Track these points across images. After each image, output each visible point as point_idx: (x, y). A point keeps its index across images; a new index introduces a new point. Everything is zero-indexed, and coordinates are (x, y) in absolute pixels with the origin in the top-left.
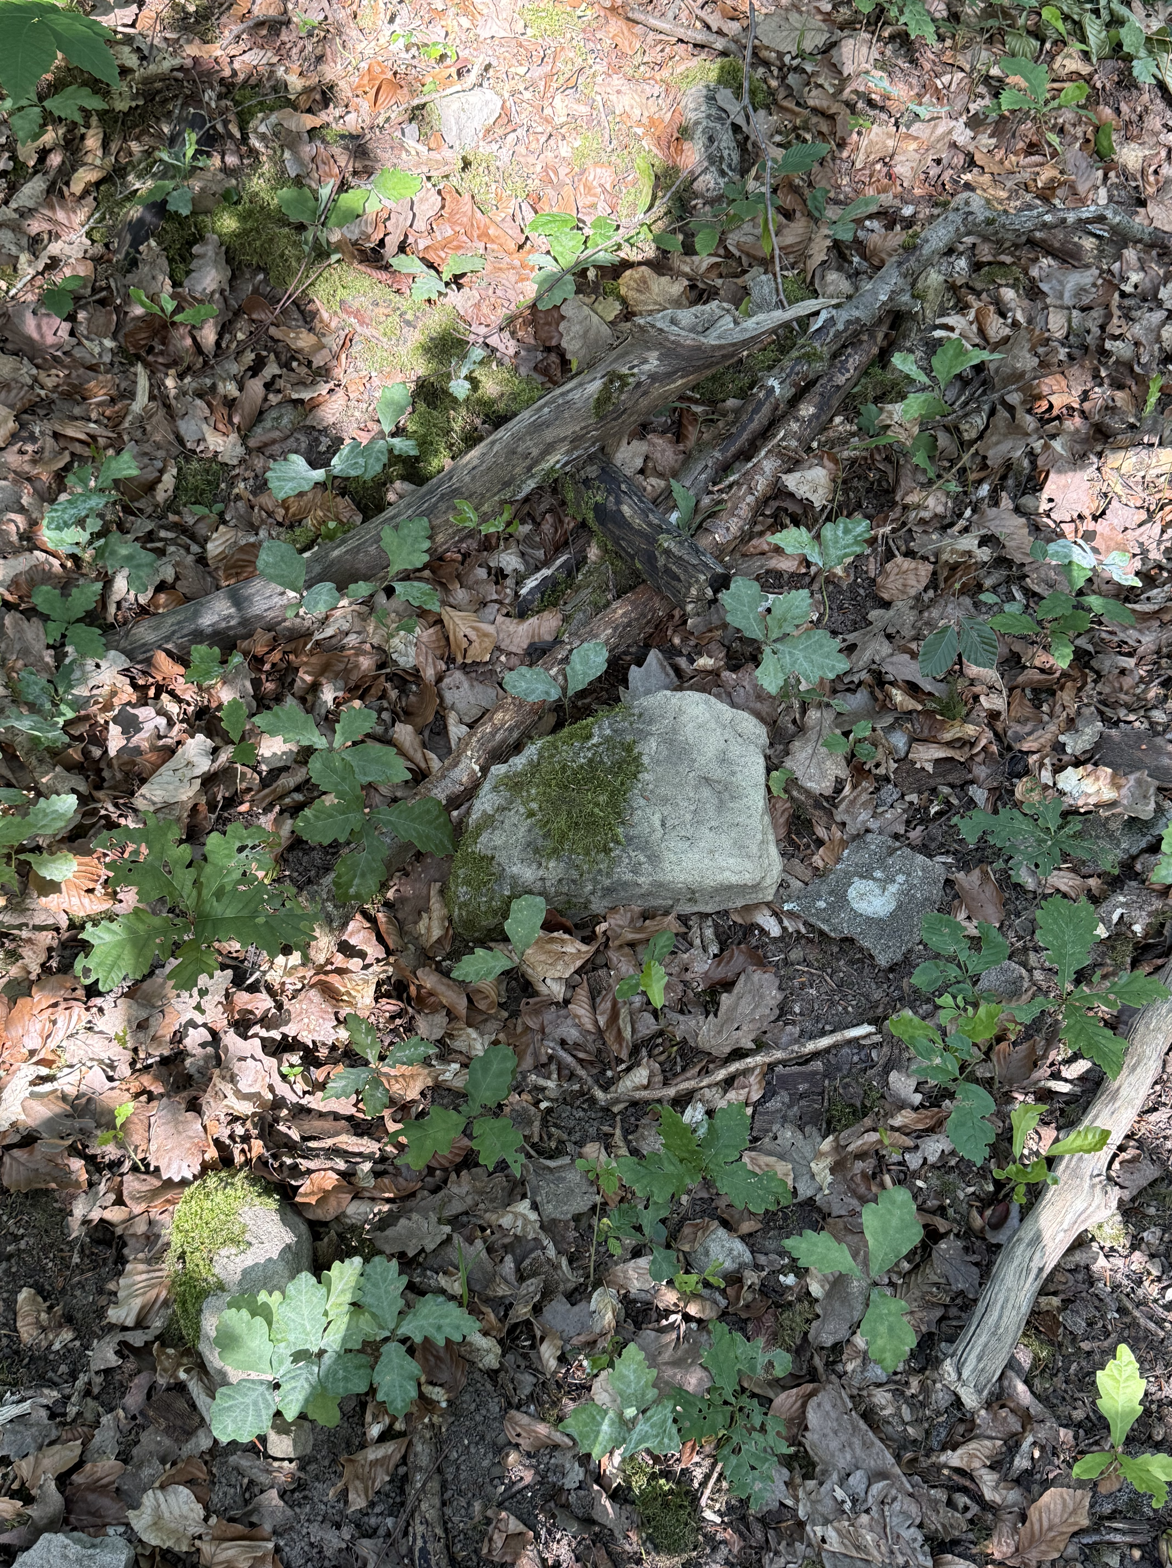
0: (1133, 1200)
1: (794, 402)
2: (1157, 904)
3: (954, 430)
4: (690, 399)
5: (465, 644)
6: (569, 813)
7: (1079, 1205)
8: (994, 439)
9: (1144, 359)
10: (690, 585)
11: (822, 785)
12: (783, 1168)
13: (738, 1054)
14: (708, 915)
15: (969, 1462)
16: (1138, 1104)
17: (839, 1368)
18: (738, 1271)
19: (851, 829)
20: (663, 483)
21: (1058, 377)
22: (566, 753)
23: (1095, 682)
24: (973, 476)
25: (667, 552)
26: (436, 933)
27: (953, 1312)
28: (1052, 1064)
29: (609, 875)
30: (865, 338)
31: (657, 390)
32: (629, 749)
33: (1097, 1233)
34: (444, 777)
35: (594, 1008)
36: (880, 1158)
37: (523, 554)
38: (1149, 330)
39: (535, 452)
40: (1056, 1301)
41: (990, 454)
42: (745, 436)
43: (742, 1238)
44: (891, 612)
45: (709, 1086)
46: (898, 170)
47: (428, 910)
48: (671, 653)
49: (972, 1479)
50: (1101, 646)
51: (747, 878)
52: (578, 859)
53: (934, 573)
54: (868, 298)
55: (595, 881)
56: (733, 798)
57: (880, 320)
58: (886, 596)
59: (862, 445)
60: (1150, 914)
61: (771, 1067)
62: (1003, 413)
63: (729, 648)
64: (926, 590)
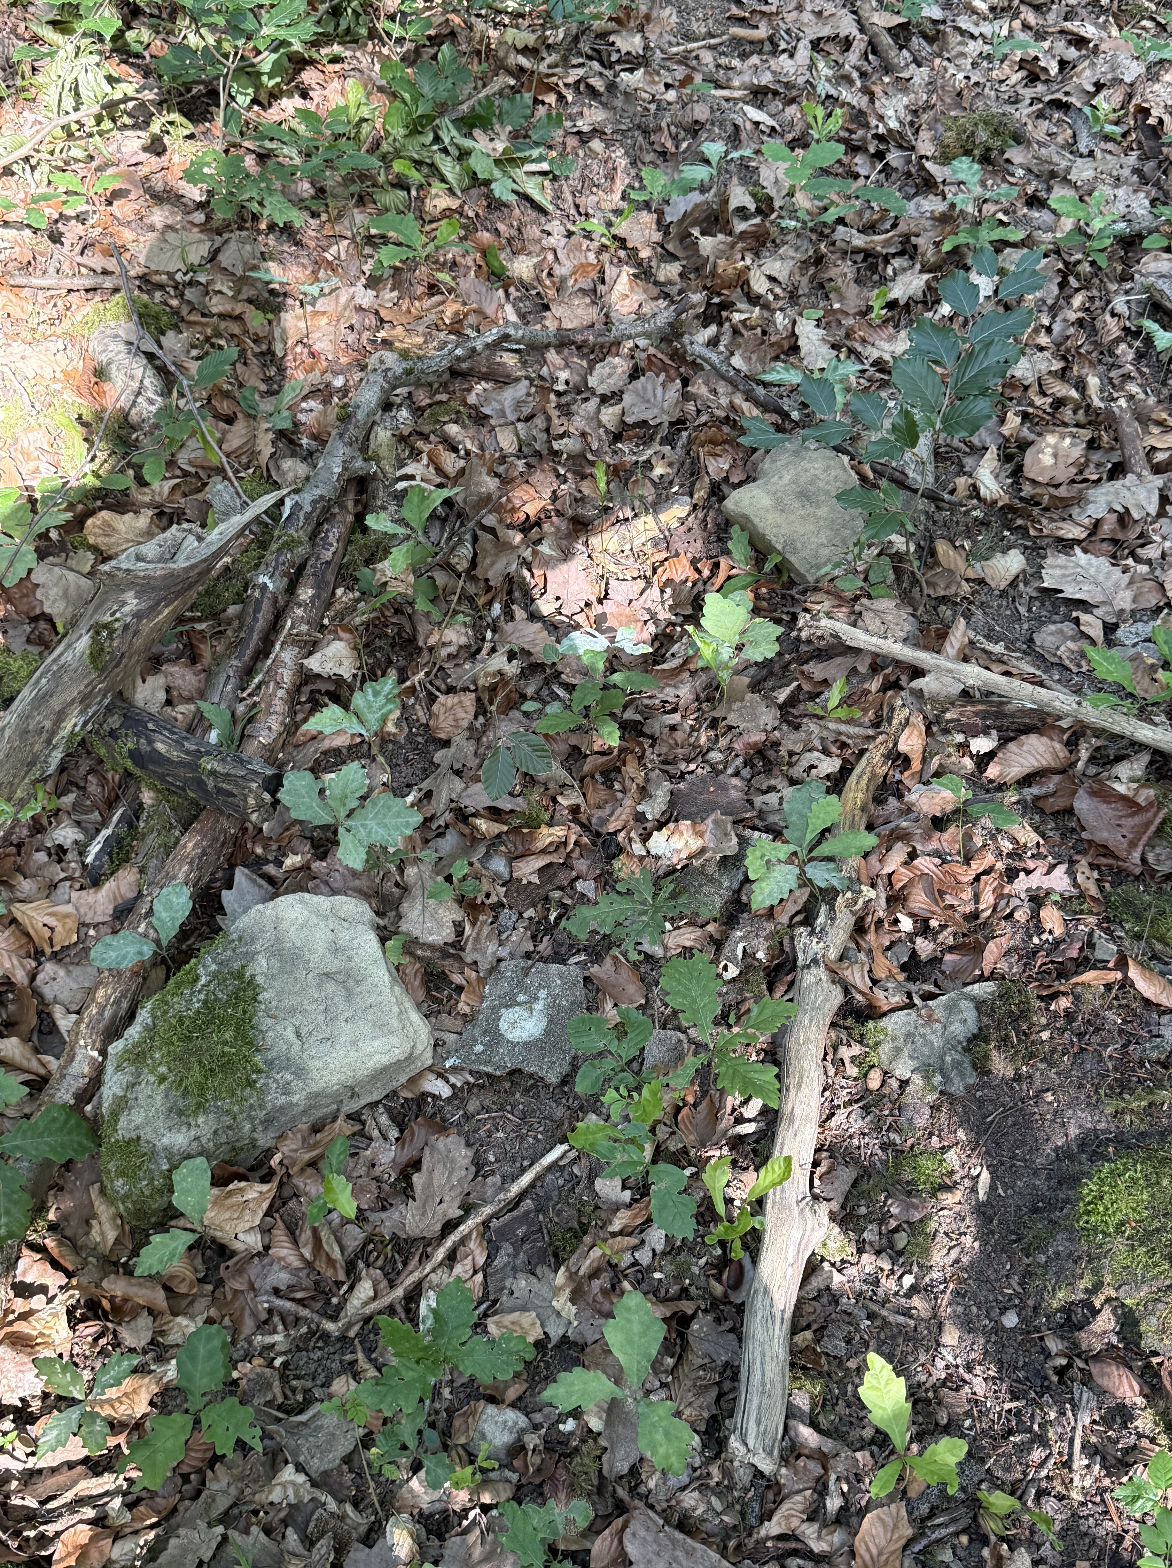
0: (843, 1207)
1: (292, 588)
2: (769, 927)
3: (447, 567)
4: (192, 620)
5: (47, 933)
6: (200, 1062)
7: (796, 1234)
8: (488, 561)
9: (595, 447)
10: (246, 797)
11: (442, 935)
12: (528, 1319)
13: (450, 1226)
14: (377, 1103)
15: (788, 1524)
16: (815, 1117)
17: (642, 1489)
18: (519, 1439)
19: (484, 966)
20: (192, 707)
21: (525, 487)
22: (178, 1004)
23: (652, 746)
24: (481, 602)
25: (213, 773)
26: (111, 1235)
27: (727, 1385)
28: (734, 1110)
29: (262, 1107)
30: (336, 510)
31: (147, 626)
32: (240, 975)
33: (823, 1252)
34: (63, 1076)
35: (295, 1242)
36: (613, 1266)
37: (78, 823)
38: (589, 419)
39: (48, 724)
40: (808, 1334)
41: (490, 575)
42: (255, 637)
43: (513, 1405)
44: (453, 749)
45: (433, 1270)
46: (317, 347)
47: (94, 1216)
48: (256, 864)
49: (797, 1539)
50: (648, 712)
51: (398, 1054)
52: (226, 1104)
53: (479, 700)
54: (324, 475)
55: (251, 1119)
56: (358, 982)
57: (344, 491)
58: (443, 736)
59: (369, 607)
60: (766, 939)
61: (486, 1224)
62: (485, 537)
63: (312, 839)
64: (476, 717)
